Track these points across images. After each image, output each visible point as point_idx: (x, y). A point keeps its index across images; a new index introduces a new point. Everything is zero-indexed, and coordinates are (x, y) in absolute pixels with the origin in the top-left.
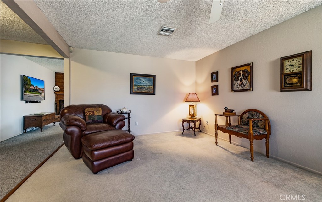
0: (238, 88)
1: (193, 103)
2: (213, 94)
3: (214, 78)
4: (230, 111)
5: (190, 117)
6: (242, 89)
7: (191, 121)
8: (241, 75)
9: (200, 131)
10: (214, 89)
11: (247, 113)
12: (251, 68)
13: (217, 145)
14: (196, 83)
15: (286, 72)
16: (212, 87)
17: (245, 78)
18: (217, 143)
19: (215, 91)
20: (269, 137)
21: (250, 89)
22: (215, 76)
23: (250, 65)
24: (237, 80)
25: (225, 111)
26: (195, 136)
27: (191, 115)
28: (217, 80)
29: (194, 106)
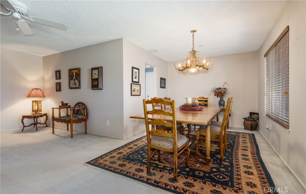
0: (73, 86)
1: (37, 98)
2: (57, 91)
3: (57, 75)
4: (65, 104)
5: (34, 113)
6: (75, 87)
7: (32, 117)
8: (74, 76)
9: (47, 126)
10: (58, 85)
11: (77, 105)
12: (79, 71)
13: (53, 133)
14: (43, 79)
15: (94, 77)
16: (57, 83)
17: (77, 78)
18: (54, 132)
19: (58, 88)
20: (87, 121)
21: (79, 88)
22: (58, 74)
23: (78, 69)
24: (72, 80)
25: (61, 105)
26: (37, 130)
27: (35, 111)
28: (60, 78)
29: (38, 101)
